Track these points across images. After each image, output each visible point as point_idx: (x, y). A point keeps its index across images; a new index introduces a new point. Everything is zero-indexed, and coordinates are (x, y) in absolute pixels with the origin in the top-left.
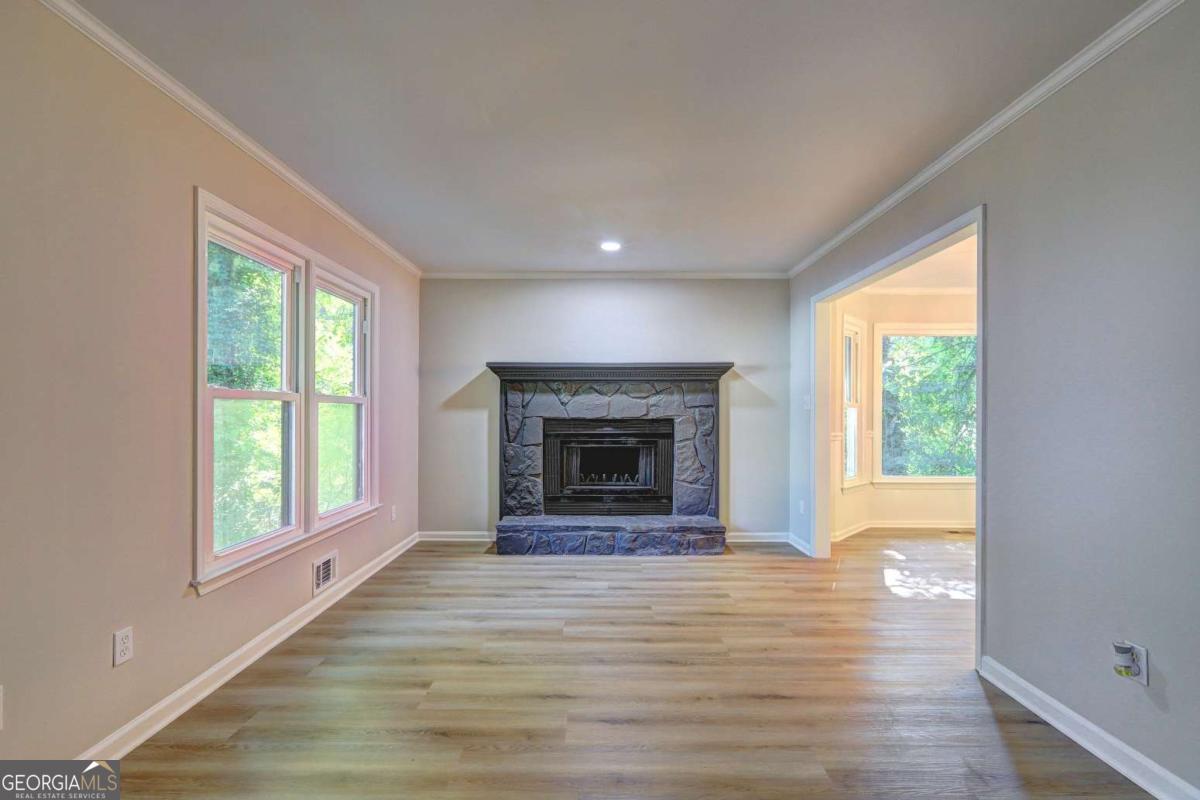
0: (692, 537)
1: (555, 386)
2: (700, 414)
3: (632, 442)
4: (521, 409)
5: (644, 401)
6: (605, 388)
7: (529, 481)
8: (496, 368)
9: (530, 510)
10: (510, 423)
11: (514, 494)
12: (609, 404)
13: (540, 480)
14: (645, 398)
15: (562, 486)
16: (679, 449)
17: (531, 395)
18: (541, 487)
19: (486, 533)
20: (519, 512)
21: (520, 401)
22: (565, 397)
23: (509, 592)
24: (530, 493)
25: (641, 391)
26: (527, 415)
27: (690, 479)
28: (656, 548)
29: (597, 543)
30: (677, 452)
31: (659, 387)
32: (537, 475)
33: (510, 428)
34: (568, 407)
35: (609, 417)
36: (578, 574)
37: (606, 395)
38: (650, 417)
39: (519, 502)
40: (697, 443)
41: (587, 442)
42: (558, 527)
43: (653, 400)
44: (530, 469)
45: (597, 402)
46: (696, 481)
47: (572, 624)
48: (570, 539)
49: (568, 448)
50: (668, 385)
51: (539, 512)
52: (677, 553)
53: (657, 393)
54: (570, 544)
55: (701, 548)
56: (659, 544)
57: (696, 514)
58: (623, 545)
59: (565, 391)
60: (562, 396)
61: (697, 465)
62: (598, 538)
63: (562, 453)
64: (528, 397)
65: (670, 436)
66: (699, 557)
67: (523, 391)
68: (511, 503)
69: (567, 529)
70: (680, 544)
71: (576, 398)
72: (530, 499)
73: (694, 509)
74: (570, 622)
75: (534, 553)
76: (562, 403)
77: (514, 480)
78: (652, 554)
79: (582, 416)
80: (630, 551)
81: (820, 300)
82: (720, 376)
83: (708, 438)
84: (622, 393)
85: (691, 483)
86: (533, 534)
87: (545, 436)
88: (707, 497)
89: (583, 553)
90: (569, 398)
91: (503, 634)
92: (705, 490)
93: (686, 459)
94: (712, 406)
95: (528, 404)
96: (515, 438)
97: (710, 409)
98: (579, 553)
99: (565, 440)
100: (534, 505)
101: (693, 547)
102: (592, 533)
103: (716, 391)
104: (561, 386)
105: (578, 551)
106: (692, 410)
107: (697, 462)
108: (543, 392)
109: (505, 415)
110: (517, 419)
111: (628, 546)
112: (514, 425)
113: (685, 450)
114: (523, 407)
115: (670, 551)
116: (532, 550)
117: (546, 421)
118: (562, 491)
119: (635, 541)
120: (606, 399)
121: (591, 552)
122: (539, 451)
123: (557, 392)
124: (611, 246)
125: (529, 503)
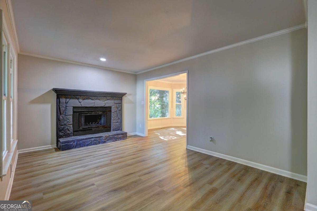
0: (120, 136)
1: (77, 97)
2: (118, 105)
3: (100, 113)
4: (65, 104)
5: (104, 102)
6: (93, 98)
7: (68, 126)
8: (56, 90)
9: (68, 135)
10: (61, 108)
11: (63, 131)
12: (94, 103)
13: (72, 126)
14: (104, 101)
15: (79, 127)
16: (113, 114)
17: (69, 99)
18: (72, 128)
19: (50, 146)
20: (64, 137)
21: (65, 101)
22: (80, 100)
23: (82, 159)
24: (69, 130)
25: (103, 99)
26: (67, 106)
27: (116, 122)
28: (111, 140)
29: (95, 142)
30: (112, 115)
31: (108, 98)
32: (71, 124)
33: (61, 110)
34: (81, 103)
35: (94, 106)
36: (97, 150)
37: (93, 100)
38: (105, 106)
39: (64, 134)
40: (117, 113)
41: (87, 114)
42: (83, 139)
43: (106, 102)
44: (68, 122)
45: (91, 102)
46: (117, 122)
47: (113, 160)
48: (87, 142)
49: (81, 115)
50: (110, 98)
51: (71, 136)
52: (116, 141)
53: (107, 100)
54: (87, 143)
55: (122, 138)
56: (112, 139)
57: (117, 130)
58: (103, 141)
59: (81, 99)
60: (79, 100)
61: (117, 118)
62: (96, 140)
63: (79, 117)
64: (68, 100)
65: (111, 111)
66: (122, 141)
67: (66, 98)
68: (61, 134)
69: (86, 139)
70: (117, 138)
71: (84, 101)
72: (68, 132)
73: (117, 129)
74: (111, 160)
75: (75, 148)
76: (80, 102)
77: (63, 127)
78: (110, 142)
79: (86, 106)
80: (105, 142)
81: (146, 81)
82: (123, 96)
83: (120, 111)
84: (98, 100)
85: (116, 123)
86: (74, 142)
87: (74, 112)
88: (120, 126)
89: (91, 145)
90: (82, 100)
91: (97, 168)
92: (119, 124)
93: (115, 117)
94: (120, 103)
95: (68, 102)
96: (63, 113)
97: (120, 104)
98: (90, 145)
99: (80, 113)
100: (70, 134)
101: (120, 139)
102: (93, 139)
103: (121, 100)
104: (79, 97)
105: (89, 145)
106: (116, 104)
107: (117, 117)
108: (73, 98)
109: (59, 106)
110: (64, 107)
111: (104, 141)
112: (62, 109)
113: (114, 114)
114: (66, 103)
115: (115, 140)
116: (76, 147)
117: (74, 107)
118: (79, 129)
119: (106, 139)
120: (93, 101)
121: (93, 144)
122: (71, 117)
123: (78, 99)
124: (103, 60)
125: (69, 133)
